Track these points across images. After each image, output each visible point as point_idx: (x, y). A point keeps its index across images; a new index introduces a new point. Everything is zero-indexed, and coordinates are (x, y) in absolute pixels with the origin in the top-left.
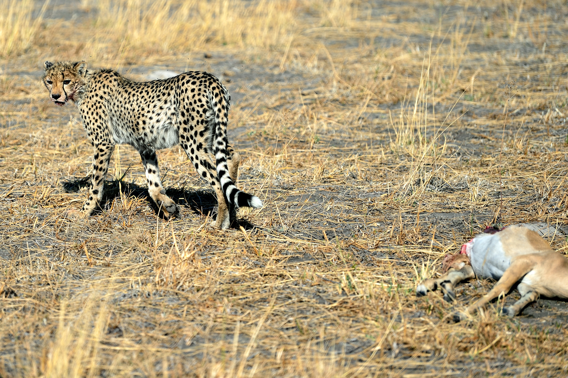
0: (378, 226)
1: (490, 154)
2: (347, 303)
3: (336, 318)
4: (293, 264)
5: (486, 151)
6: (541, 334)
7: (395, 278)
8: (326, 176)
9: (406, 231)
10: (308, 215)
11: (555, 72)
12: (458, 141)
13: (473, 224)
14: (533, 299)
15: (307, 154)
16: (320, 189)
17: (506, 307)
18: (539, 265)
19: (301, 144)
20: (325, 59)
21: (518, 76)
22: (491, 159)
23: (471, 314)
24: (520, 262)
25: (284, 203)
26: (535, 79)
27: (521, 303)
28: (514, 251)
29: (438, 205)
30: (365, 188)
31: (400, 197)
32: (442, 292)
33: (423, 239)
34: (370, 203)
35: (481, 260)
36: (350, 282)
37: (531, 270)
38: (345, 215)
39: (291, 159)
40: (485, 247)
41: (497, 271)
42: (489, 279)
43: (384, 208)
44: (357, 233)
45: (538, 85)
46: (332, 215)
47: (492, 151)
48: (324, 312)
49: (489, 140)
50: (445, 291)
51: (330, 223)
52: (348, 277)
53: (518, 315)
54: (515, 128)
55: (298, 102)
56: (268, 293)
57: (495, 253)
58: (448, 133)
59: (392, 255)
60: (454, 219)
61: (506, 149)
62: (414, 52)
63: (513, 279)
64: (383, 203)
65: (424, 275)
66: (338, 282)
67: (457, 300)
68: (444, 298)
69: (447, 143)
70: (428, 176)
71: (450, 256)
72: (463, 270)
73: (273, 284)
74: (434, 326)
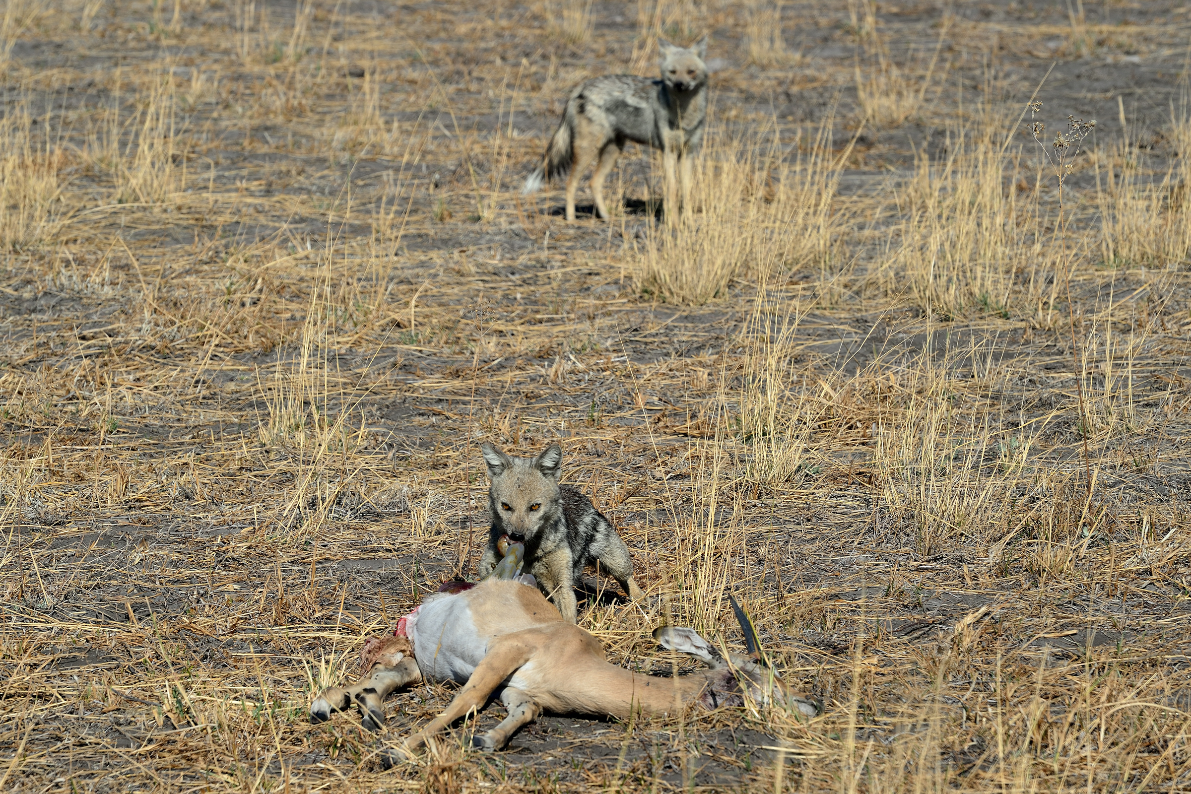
0: (236, 591)
1: (450, 444)
2: (175, 742)
3: (152, 773)
4: (68, 672)
5: (442, 439)
6: (544, 782)
7: (267, 689)
8: (131, 496)
9: (291, 597)
10: (97, 575)
11: (567, 285)
12: (389, 422)
13: (419, 580)
14: (528, 717)
15: (94, 455)
16: (121, 522)
17: (478, 735)
18: (541, 650)
19: (81, 435)
20: (126, 267)
21: (499, 295)
22: (451, 453)
23: (414, 751)
24: (505, 647)
25: (45, 552)
26: (530, 300)
27: (508, 724)
28: (495, 625)
29: (353, 545)
30: (211, 518)
31: (278, 532)
32: (359, 712)
33: (324, 612)
34: (219, 546)
35: (433, 647)
36: (179, 702)
37: (527, 661)
38: (170, 572)
39: (61, 466)
40: (440, 620)
41: (461, 666)
42: (448, 683)
43: (248, 555)
44: (194, 605)
45: (537, 312)
46: (144, 572)
47: (453, 439)
48: (127, 762)
49: (448, 418)
50: (365, 709)
51: (140, 589)
52: (175, 692)
53: (501, 750)
54: (494, 393)
55: (72, 352)
56: (13, 732)
57: (459, 632)
58: (369, 407)
59: (261, 644)
60: (383, 571)
61: (478, 434)
62: (301, 253)
63: (492, 681)
64: (246, 545)
65: (325, 680)
66: (156, 702)
67: (388, 725)
68: (363, 724)
69: (368, 425)
70: (330, 490)
71: (375, 642)
72: (399, 668)
73: (24, 714)
74: (343, 777)
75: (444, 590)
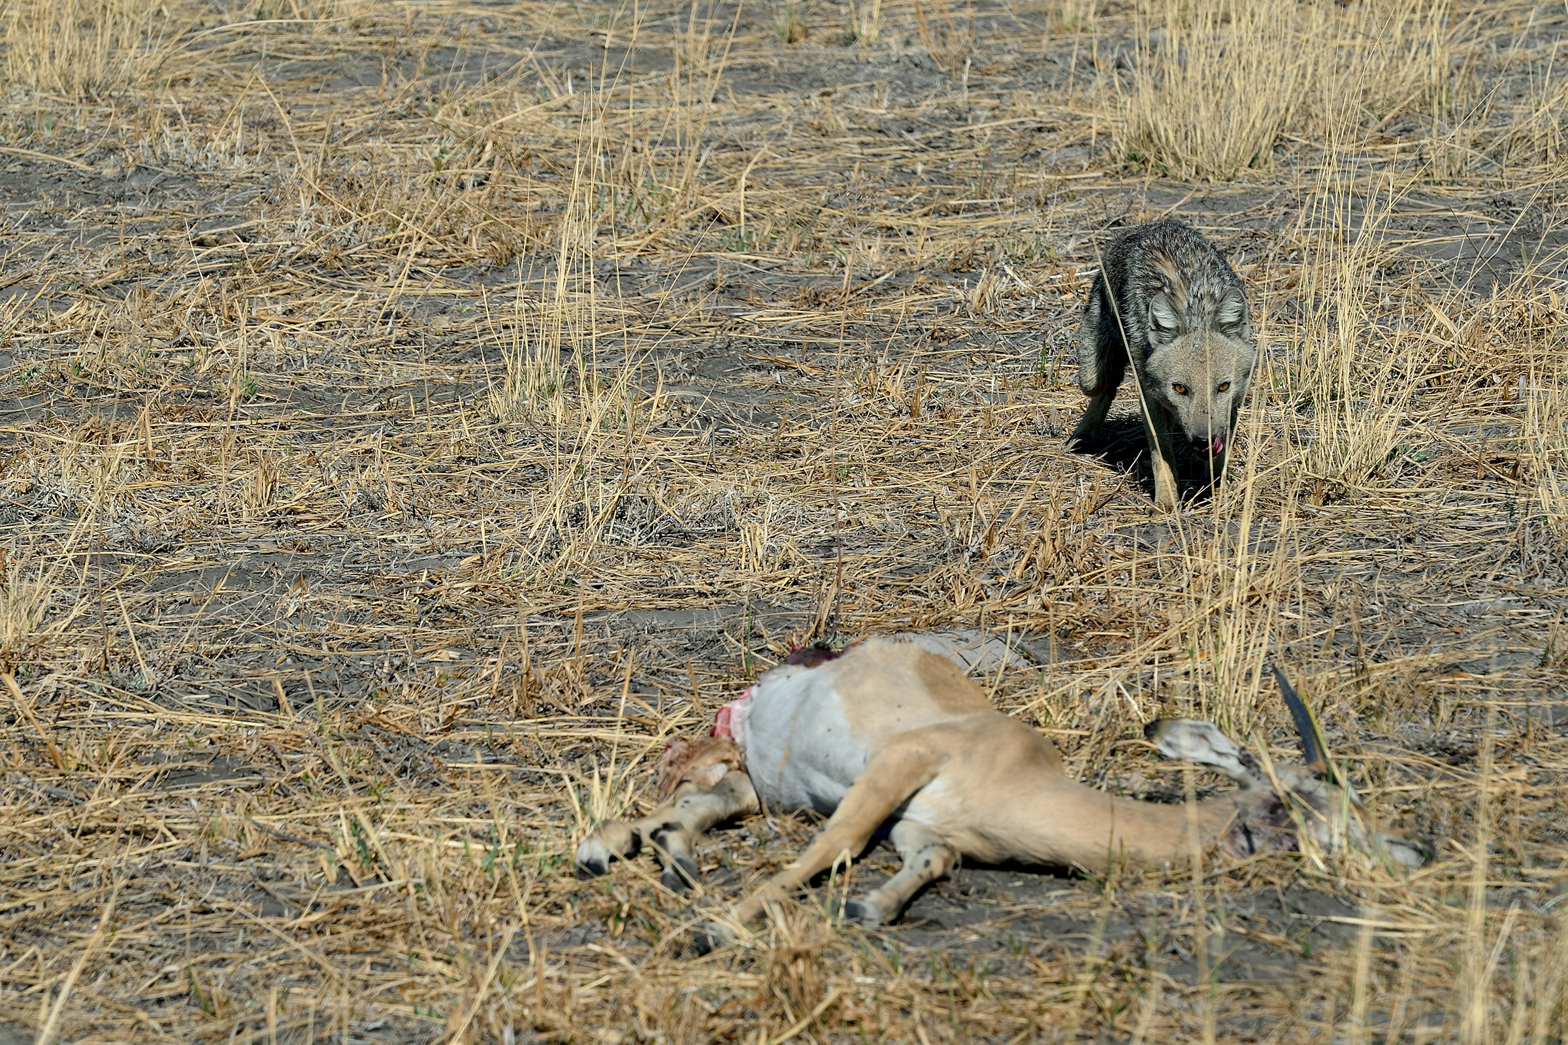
0: (453, 661)
1: (805, 417)
2: (355, 908)
3: (320, 957)
4: (182, 793)
5: (791, 408)
6: (964, 977)
7: (505, 822)
8: (281, 504)
9: (543, 671)
10: (226, 634)
11: (1001, 149)
12: (703, 381)
13: (754, 643)
14: (937, 868)
15: (219, 436)
16: (264, 548)
17: (854, 900)
18: (958, 759)
19: (198, 404)
20: (270, 125)
21: (887, 167)
22: (806, 432)
23: (748, 924)
24: (898, 754)
25: (142, 596)
26: (939, 175)
27: (904, 881)
28: (880, 719)
29: (644, 586)
30: (411, 541)
31: (520, 565)
32: (656, 861)
33: (597, 696)
34: (424, 587)
35: (777, 755)
36: (362, 843)
37: (933, 777)
38: (345, 629)
39: (166, 454)
40: (788, 710)
41: (824, 786)
42: (803, 813)
43: (471, 602)
44: (384, 684)
45: (951, 195)
46: (304, 630)
47: (809, 408)
48: (279, 940)
49: (800, 374)
50: (666, 857)
51: (297, 657)
52: (355, 826)
53: (892, 923)
54: (878, 332)
55: (183, 267)
56: (94, 891)
57: (821, 730)
58: (670, 356)
59: (495, 749)
60: (694, 628)
61: (851, 401)
62: (558, 100)
63: (875, 811)
64: (468, 585)
65: (599, 809)
66: (324, 843)
67: (705, 883)
68: (663, 880)
69: (669, 386)
70: (606, 495)
71: (680, 747)
72: (722, 789)
73: (112, 861)
74: (631, 967)
75: (796, 662)
